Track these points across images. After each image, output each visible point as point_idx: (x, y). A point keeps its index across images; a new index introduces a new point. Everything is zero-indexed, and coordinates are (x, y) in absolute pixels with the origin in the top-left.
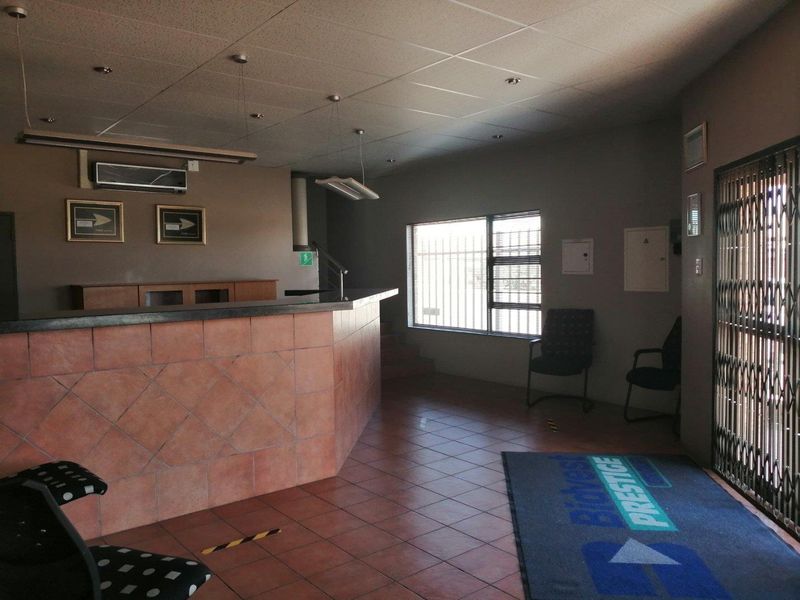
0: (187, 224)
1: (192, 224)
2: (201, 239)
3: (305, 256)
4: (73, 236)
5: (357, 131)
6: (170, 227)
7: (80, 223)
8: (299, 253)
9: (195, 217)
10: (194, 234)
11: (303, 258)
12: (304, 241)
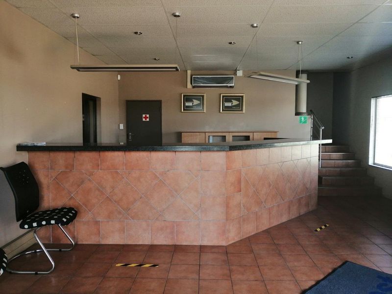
0: (235, 103)
1: (238, 103)
2: (242, 110)
3: (303, 118)
4: (184, 110)
5: (298, 43)
6: (227, 104)
7: (187, 104)
8: (298, 117)
9: (240, 99)
10: (239, 107)
11: (301, 120)
12: (303, 108)
